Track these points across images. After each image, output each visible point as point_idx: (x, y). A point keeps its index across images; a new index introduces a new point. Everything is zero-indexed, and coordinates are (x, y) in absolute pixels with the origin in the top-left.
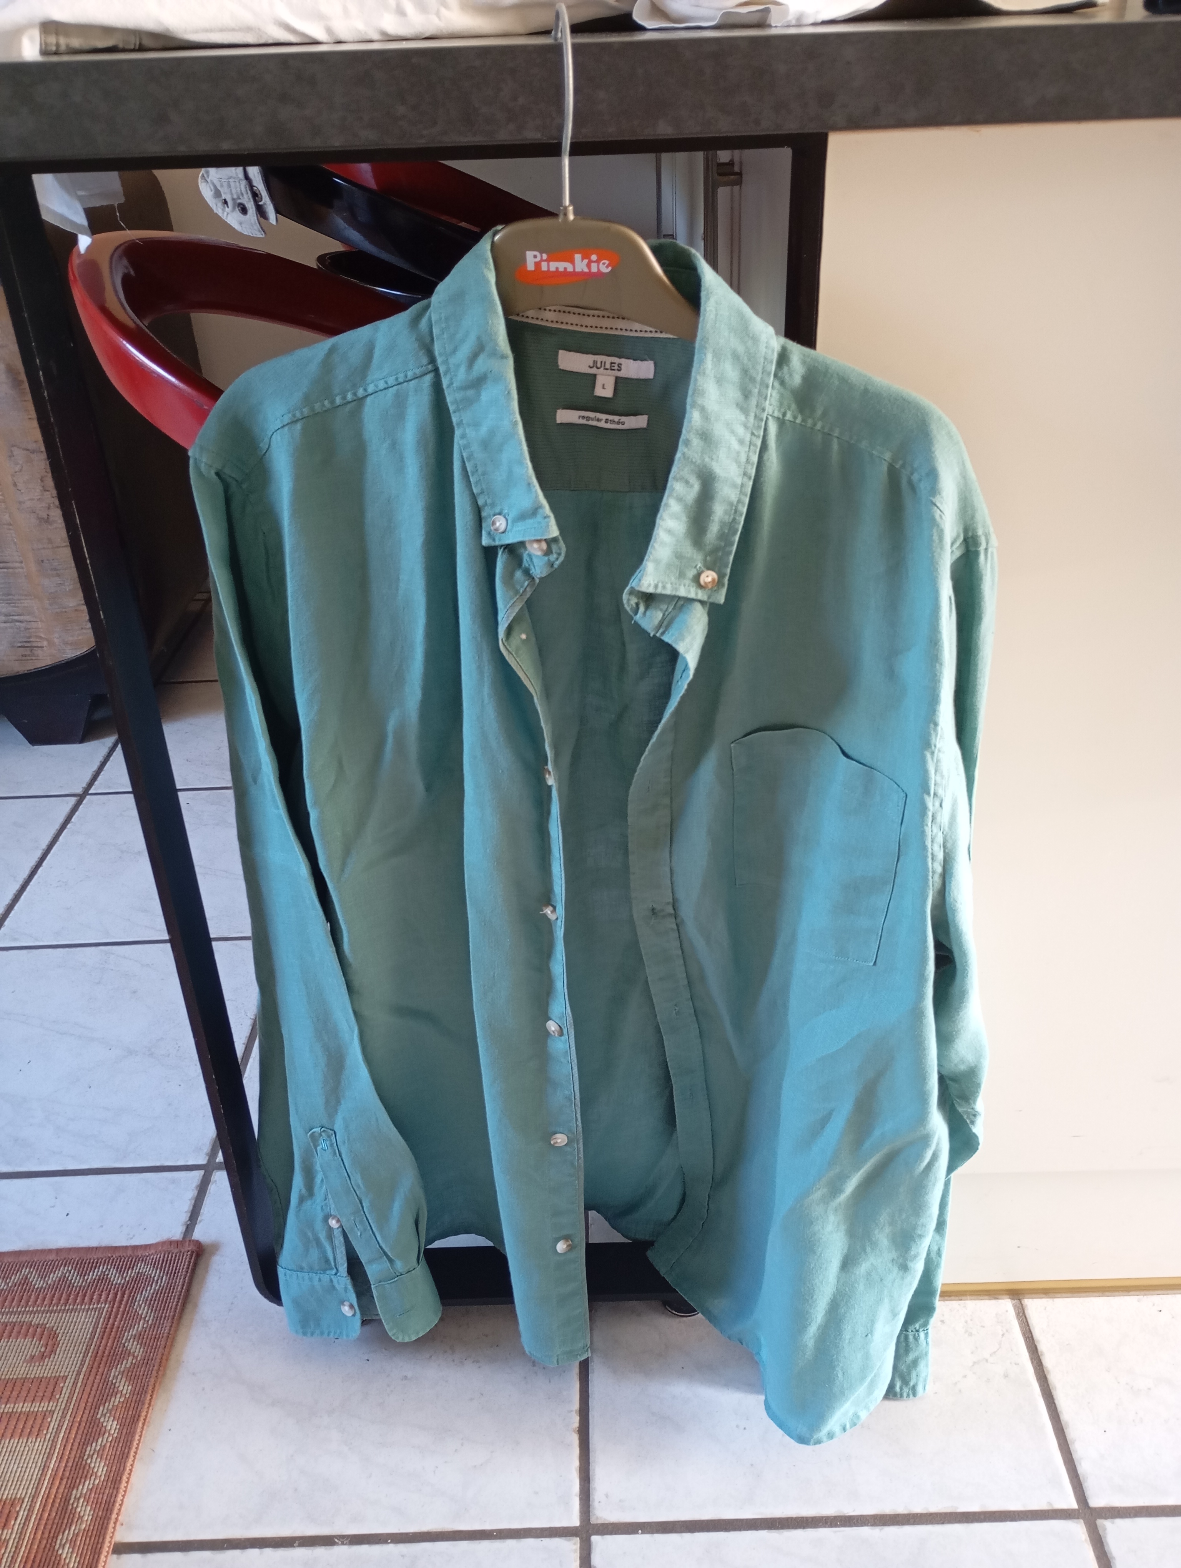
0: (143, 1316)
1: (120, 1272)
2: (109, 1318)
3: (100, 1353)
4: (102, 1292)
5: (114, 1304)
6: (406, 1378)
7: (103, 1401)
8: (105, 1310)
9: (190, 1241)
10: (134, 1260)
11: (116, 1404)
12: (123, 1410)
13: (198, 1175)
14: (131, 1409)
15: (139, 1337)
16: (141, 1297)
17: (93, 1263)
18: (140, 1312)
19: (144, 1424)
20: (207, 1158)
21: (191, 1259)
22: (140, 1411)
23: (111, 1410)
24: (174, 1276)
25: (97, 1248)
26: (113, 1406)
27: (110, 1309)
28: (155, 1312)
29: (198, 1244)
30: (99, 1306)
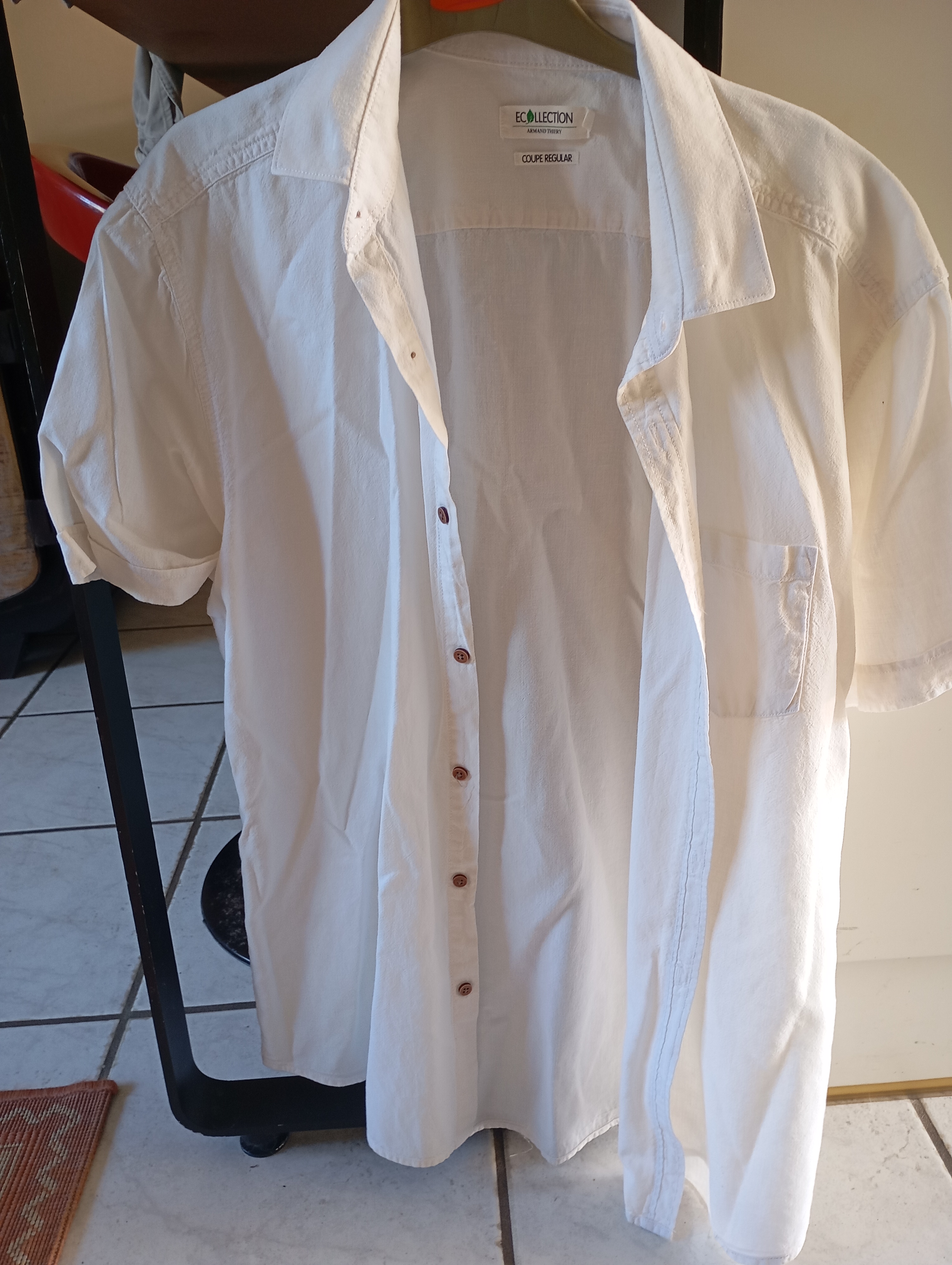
0: (57, 1153)
1: (35, 1112)
2: (23, 1156)
3: (13, 1189)
4: (17, 1132)
5: (28, 1143)
6: (323, 1201)
7: (14, 1237)
8: (19, 1148)
9: (105, 1081)
10: (49, 1101)
11: (27, 1238)
12: (34, 1244)
13: (114, 1023)
14: (43, 1243)
15: (53, 1173)
16: (55, 1135)
17: (8, 1105)
18: (54, 1149)
19: (55, 1257)
20: (122, 1008)
21: (105, 1097)
22: (52, 1245)
23: (22, 1245)
24: (89, 1114)
25: (12, 1091)
26: (24, 1240)
27: (23, 1148)
28: (69, 1149)
29: (113, 1083)
30: (13, 1145)
